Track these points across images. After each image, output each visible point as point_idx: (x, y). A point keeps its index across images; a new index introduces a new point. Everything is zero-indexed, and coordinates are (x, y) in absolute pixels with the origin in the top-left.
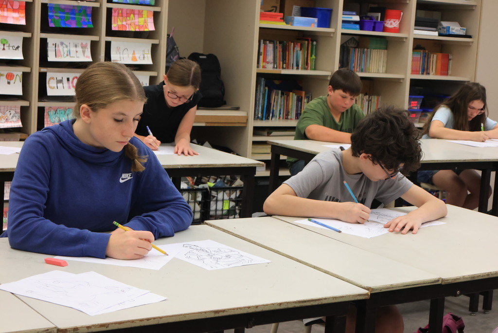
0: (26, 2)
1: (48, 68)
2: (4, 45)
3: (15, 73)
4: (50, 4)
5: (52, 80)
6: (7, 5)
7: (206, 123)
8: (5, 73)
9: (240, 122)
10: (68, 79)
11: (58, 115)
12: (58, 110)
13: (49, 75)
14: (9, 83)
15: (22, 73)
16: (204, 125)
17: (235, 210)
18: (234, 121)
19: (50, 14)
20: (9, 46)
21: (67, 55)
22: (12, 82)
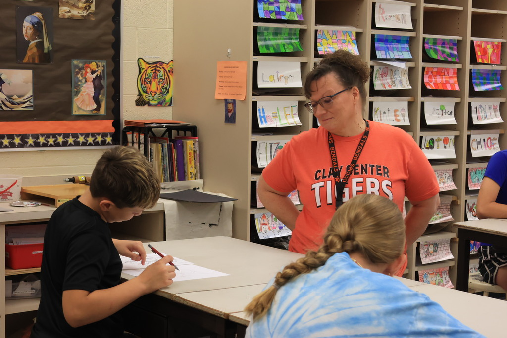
0: (458, 69)
1: (472, 131)
2: (442, 111)
3: (449, 137)
4: (474, 69)
5: (474, 142)
6: (444, 72)
8: (442, 138)
10: (484, 140)
11: (477, 175)
12: (478, 170)
13: (472, 137)
14: (445, 147)
15: (454, 137)
19: (473, 81)
20: (445, 112)
21: (485, 117)
22: (447, 146)
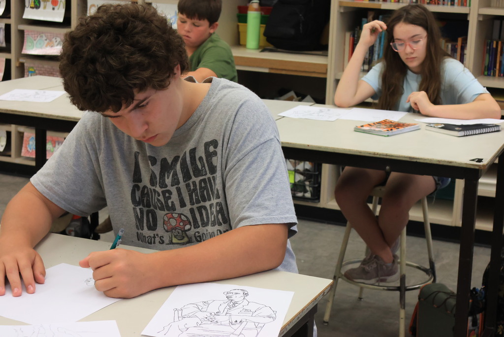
7: (270, 69)
9: (317, 71)
14: (53, 9)
16: (266, 71)
17: (304, 186)
18: (307, 70)
22: (56, 8)
